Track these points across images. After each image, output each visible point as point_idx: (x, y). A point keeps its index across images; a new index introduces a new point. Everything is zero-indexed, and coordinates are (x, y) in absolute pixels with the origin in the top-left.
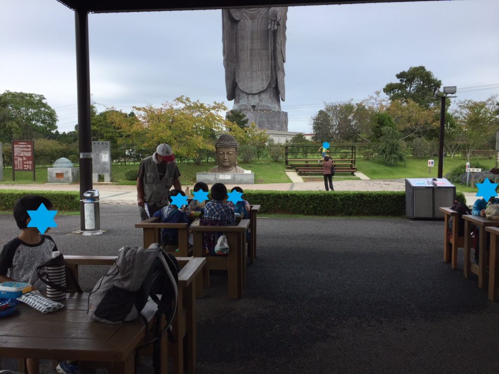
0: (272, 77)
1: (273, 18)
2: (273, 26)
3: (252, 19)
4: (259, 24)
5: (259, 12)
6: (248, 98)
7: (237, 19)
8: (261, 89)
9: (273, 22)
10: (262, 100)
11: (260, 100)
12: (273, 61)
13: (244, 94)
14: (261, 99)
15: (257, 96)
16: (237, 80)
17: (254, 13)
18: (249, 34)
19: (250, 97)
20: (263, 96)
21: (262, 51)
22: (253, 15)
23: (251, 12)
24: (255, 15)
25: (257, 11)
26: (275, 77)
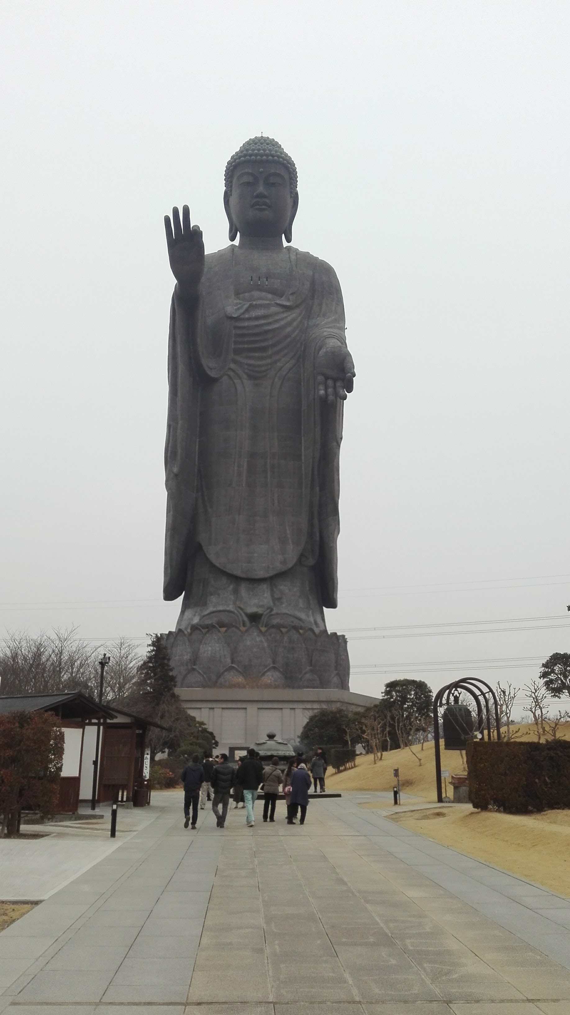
0: (311, 535)
1: (329, 373)
3: (256, 379)
4: (276, 391)
5: (275, 362)
6: (236, 592)
8: (279, 567)
10: (279, 599)
11: (274, 599)
12: (317, 489)
13: (224, 580)
14: (276, 596)
15: (264, 586)
16: (202, 537)
17: (260, 363)
18: (247, 415)
19: (243, 589)
20: (284, 587)
21: (283, 462)
22: (257, 369)
23: (252, 362)
24: (263, 369)
25: (269, 361)
26: (318, 535)
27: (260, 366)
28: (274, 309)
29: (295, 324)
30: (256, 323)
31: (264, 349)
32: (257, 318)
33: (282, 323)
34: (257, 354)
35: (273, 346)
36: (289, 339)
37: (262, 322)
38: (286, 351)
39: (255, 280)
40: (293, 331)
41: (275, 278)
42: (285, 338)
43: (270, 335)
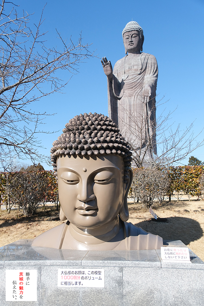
1: (145, 95)
2: (146, 100)
3: (130, 96)
4: (135, 100)
5: (135, 91)
7: (119, 97)
9: (146, 97)
17: (131, 92)
18: (128, 107)
22: (130, 94)
23: (129, 92)
24: (132, 93)
25: (133, 91)
27: (131, 93)
28: (134, 76)
29: (141, 78)
31: (132, 88)
32: (130, 79)
33: (137, 79)
34: (130, 90)
35: (134, 86)
36: (139, 83)
37: (131, 80)
38: (138, 87)
39: (130, 67)
40: (141, 81)
41: (135, 66)
42: (138, 83)
43: (134, 83)
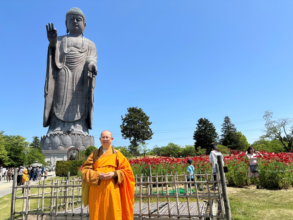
0: (85, 111)
1: (91, 70)
3: (72, 70)
5: (77, 66)
7: (59, 68)
8: (76, 119)
10: (76, 127)
12: (87, 99)
13: (61, 122)
15: (72, 124)
16: (55, 111)
19: (66, 124)
20: (77, 124)
21: (78, 92)
23: (71, 65)
24: (73, 67)
25: (75, 65)
26: (87, 111)
28: (77, 52)
30: (72, 55)
31: (74, 62)
33: (79, 56)
34: (72, 63)
35: (76, 62)
37: (74, 55)
38: (80, 63)
39: (73, 44)
40: (83, 58)
41: (78, 44)
42: (80, 60)
43: (76, 59)
